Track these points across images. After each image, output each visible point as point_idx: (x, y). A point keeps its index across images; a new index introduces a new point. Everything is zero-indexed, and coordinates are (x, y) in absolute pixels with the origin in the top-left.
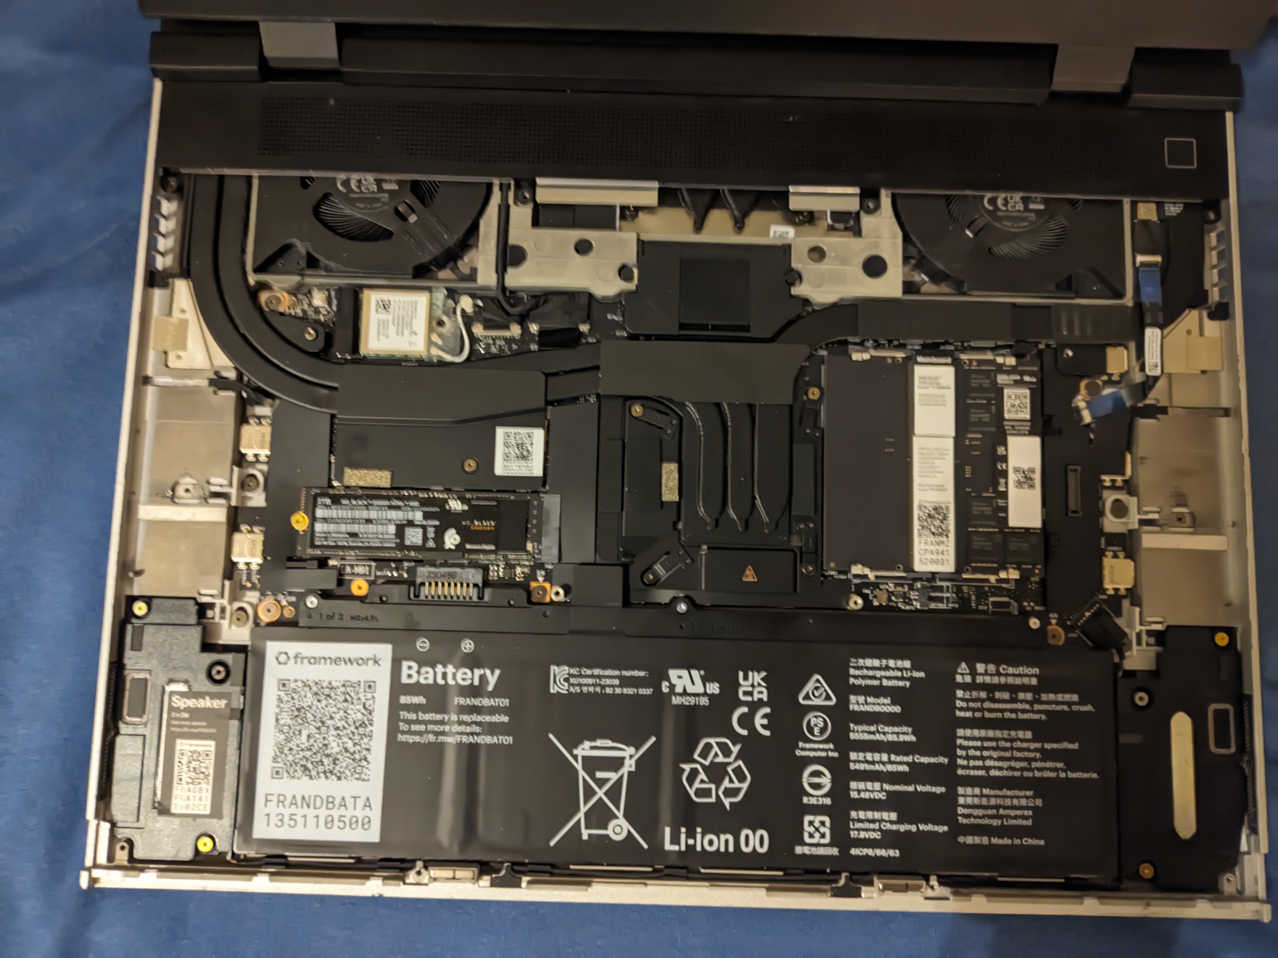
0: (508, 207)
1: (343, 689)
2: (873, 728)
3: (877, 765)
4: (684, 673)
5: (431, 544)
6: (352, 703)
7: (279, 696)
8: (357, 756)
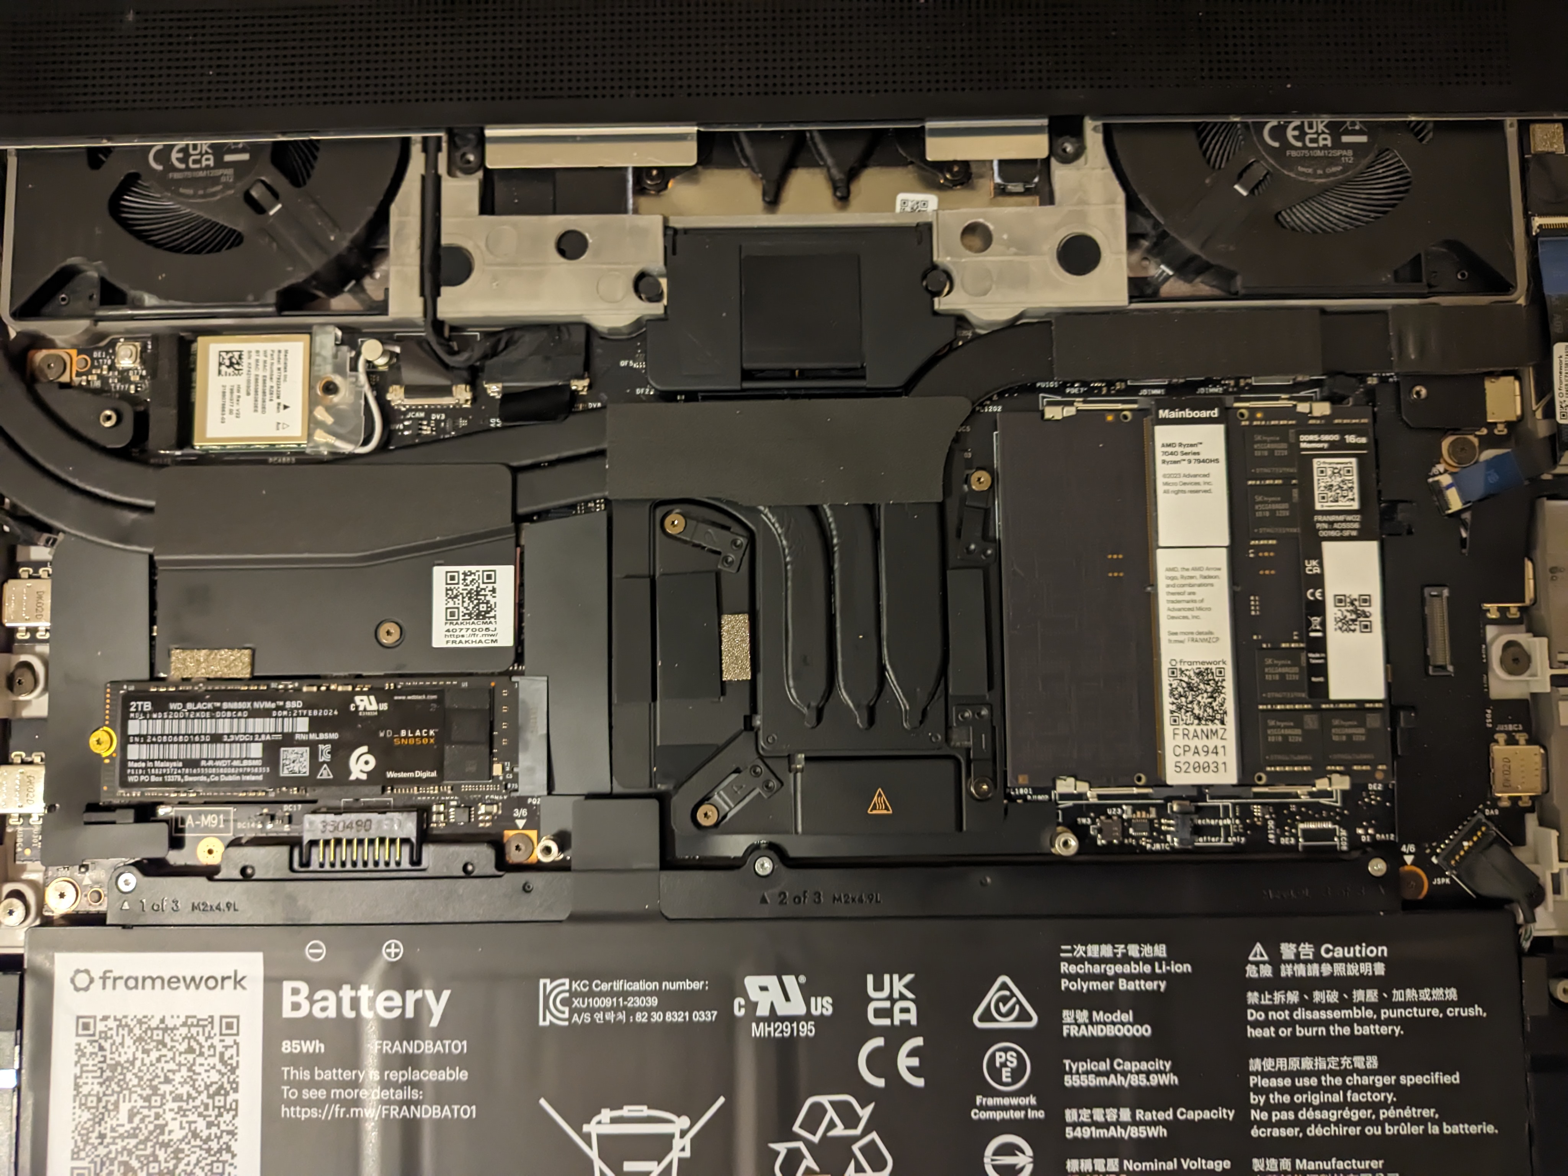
0: (438, 179)
1: (184, 1031)
2: (1103, 1066)
3: (1112, 1128)
4: (771, 981)
5: (325, 773)
6: (201, 1054)
7: (79, 1045)
8: (214, 1145)
